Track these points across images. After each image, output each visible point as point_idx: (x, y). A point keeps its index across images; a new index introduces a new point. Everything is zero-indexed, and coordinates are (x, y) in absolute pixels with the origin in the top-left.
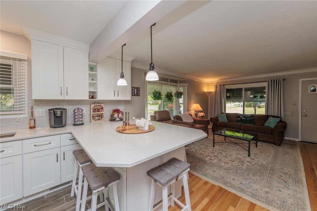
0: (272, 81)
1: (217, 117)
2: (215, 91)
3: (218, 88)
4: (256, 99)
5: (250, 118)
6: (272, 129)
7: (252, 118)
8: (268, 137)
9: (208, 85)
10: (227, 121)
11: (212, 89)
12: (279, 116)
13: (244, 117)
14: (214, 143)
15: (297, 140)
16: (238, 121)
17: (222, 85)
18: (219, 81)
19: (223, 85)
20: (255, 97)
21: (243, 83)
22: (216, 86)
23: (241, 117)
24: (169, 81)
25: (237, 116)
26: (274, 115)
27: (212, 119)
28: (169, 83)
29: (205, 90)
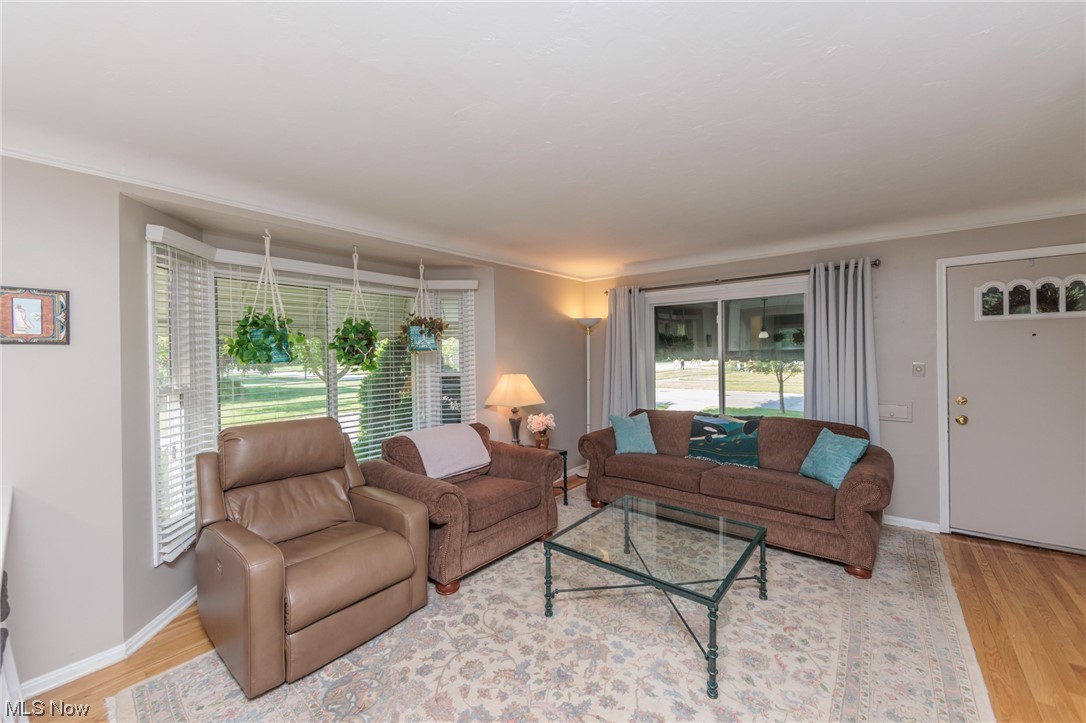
0: (827, 269)
1: (610, 433)
2: (610, 315)
3: (623, 304)
4: (783, 346)
5: (743, 435)
6: (833, 493)
7: (751, 436)
8: (816, 532)
9: (584, 288)
10: (653, 447)
11: (600, 310)
12: (858, 425)
13: (721, 430)
14: (549, 596)
15: (934, 528)
16: (694, 450)
17: (637, 291)
18: (624, 275)
19: (640, 290)
20: (777, 338)
21: (717, 282)
22: (614, 297)
23: (706, 428)
24: (356, 262)
25: (694, 424)
26: (841, 422)
27: (586, 444)
28: (356, 274)
29: (574, 310)
